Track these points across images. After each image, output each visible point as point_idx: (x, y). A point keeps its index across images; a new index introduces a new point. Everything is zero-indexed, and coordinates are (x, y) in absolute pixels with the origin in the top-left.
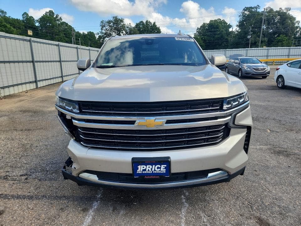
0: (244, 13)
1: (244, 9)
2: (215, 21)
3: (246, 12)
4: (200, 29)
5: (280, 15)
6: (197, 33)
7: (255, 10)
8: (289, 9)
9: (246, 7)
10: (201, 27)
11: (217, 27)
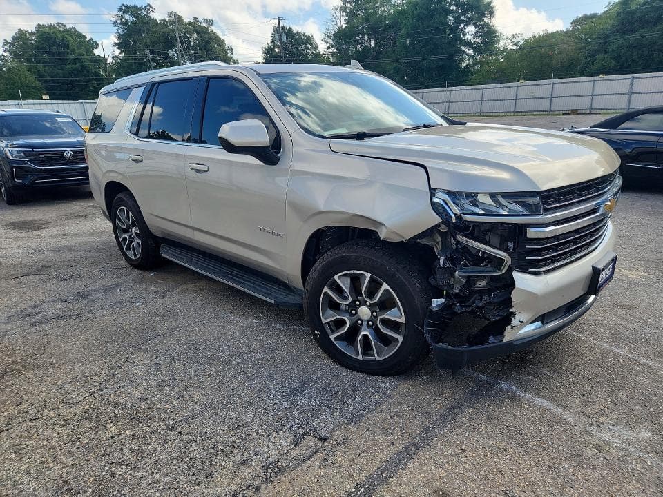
0: (122, 17)
1: (121, 10)
2: (51, 27)
3: (127, 17)
4: (12, 44)
5: (198, 33)
6: (5, 54)
7: (145, 13)
8: (210, 22)
9: (123, 5)
10: (14, 38)
11: (65, 44)
